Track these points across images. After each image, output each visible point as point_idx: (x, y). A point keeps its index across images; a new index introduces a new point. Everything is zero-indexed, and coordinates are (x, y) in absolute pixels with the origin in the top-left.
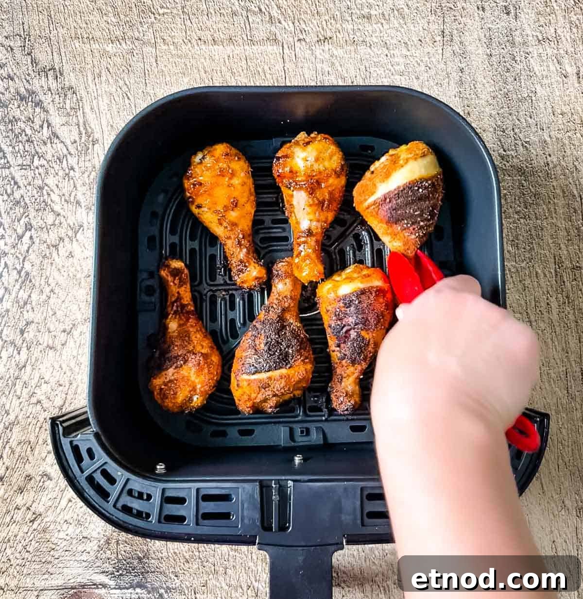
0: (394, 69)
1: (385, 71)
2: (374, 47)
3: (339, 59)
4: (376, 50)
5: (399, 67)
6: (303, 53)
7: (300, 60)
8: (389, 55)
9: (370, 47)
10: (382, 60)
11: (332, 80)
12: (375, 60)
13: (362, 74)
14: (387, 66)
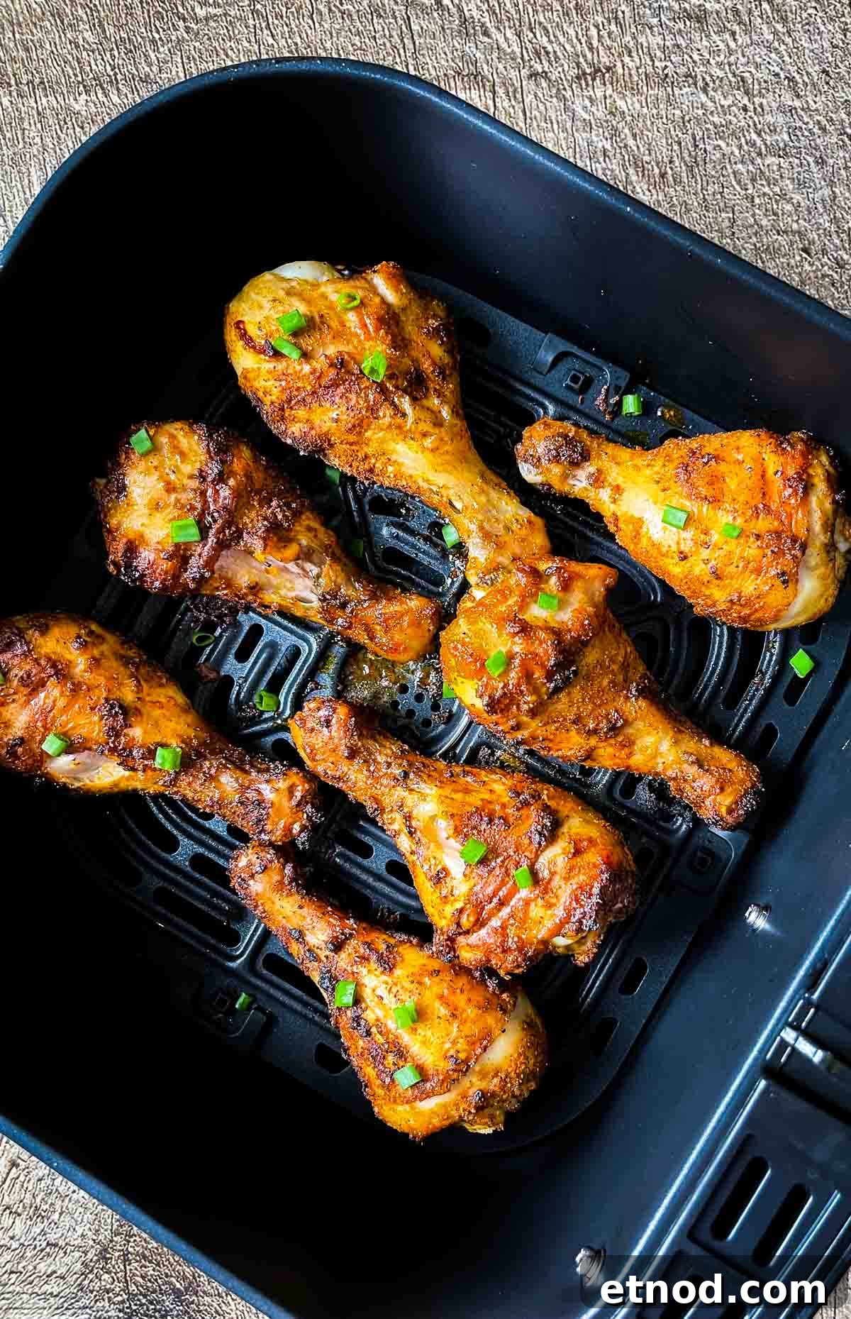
0: (764, 141)
1: (740, 147)
2: (715, 90)
3: (629, 118)
4: (718, 96)
5: (775, 137)
6: (542, 107)
7: (535, 124)
8: (751, 107)
9: (705, 90)
10: (734, 120)
11: (612, 171)
12: (716, 119)
13: (686, 155)
14: (746, 134)
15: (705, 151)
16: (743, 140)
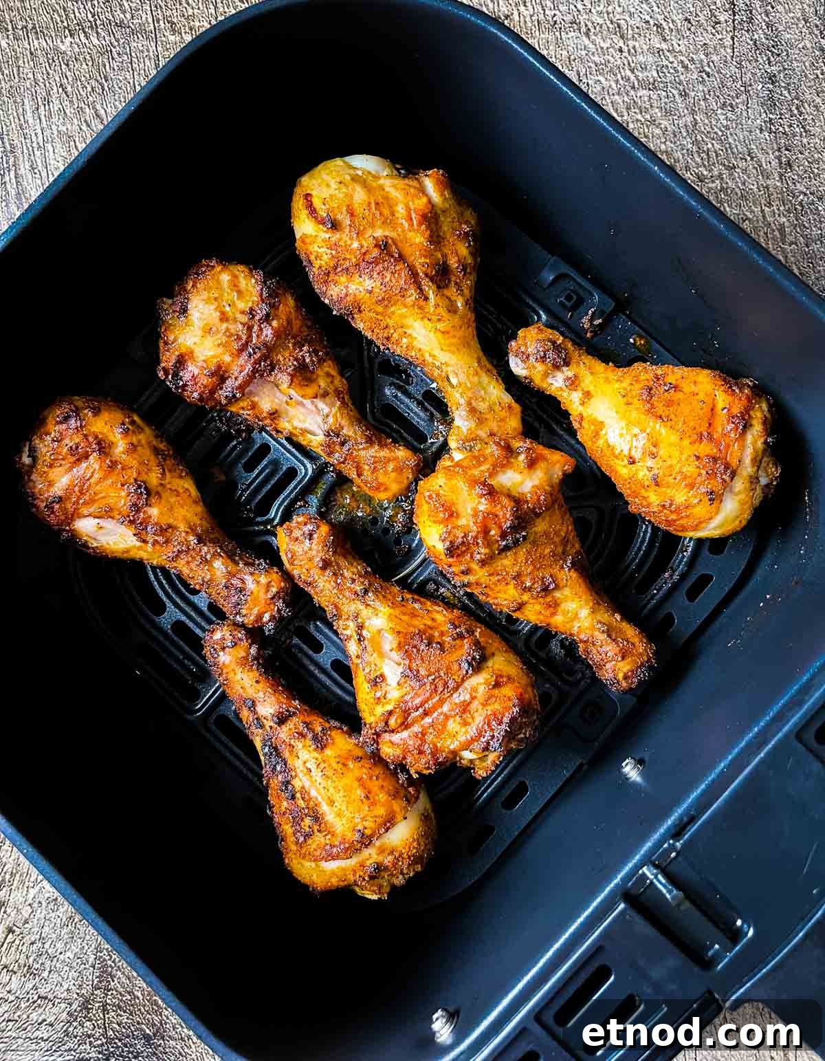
0: (636, 77)
1: (617, 82)
2: (595, 35)
4: (598, 40)
5: (645, 74)
8: (625, 49)
9: (587, 33)
10: (612, 60)
12: (596, 59)
14: (622, 70)
15: (588, 85)
16: (619, 76)
